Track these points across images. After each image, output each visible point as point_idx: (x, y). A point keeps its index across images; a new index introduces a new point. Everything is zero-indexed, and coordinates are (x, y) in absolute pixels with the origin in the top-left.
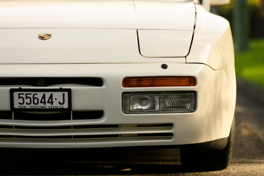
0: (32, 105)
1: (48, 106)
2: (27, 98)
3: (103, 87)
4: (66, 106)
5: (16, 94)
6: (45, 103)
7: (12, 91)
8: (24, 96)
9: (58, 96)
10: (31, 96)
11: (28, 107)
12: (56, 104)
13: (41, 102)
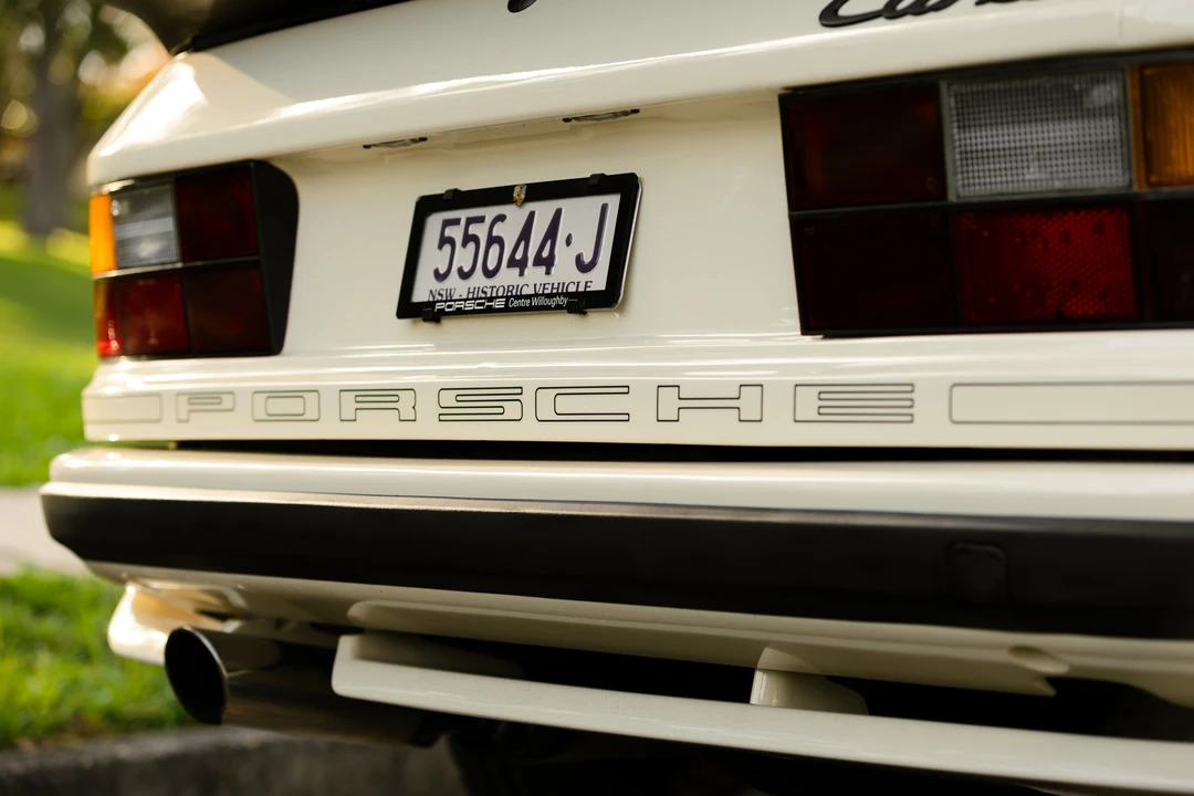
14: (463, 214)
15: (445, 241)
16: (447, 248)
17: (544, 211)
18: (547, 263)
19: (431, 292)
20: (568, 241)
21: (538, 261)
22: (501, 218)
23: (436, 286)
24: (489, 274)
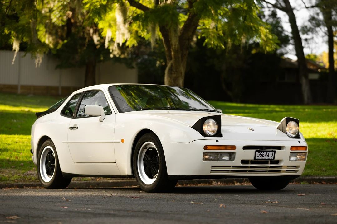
0: (262, 157)
1: (267, 158)
2: (261, 154)
3: (284, 150)
4: (272, 158)
5: (257, 152)
6: (266, 156)
7: (256, 151)
8: (260, 154)
9: (271, 153)
10: (262, 154)
11: (260, 158)
12: (270, 157)
13: (265, 156)
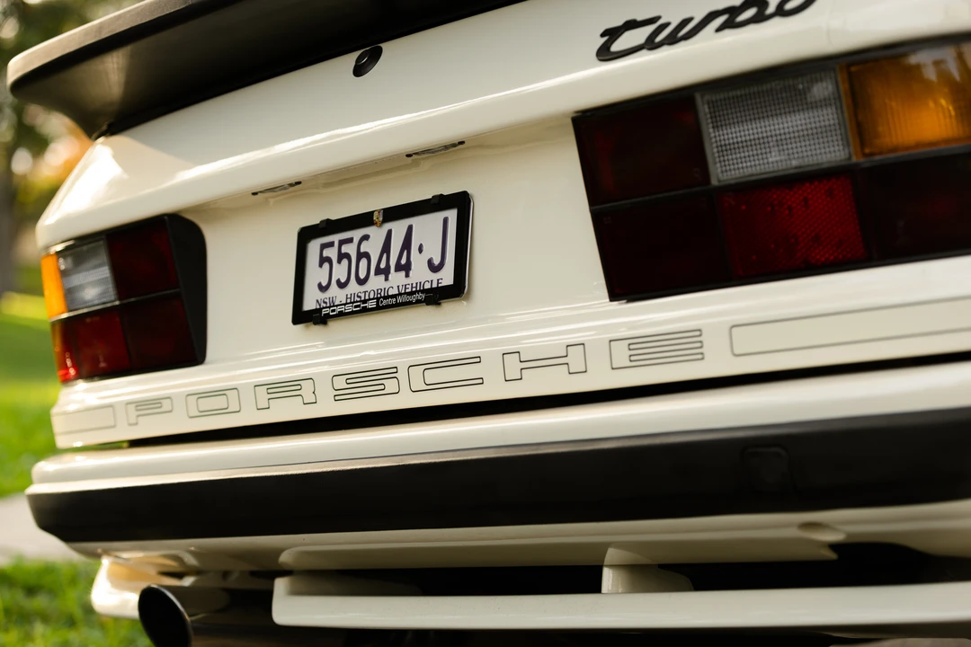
14: (336, 238)
15: (324, 260)
16: (326, 265)
17: (398, 228)
18: (405, 268)
19: (317, 301)
20: (420, 250)
21: (399, 268)
22: (366, 237)
23: (321, 296)
24: (361, 282)
